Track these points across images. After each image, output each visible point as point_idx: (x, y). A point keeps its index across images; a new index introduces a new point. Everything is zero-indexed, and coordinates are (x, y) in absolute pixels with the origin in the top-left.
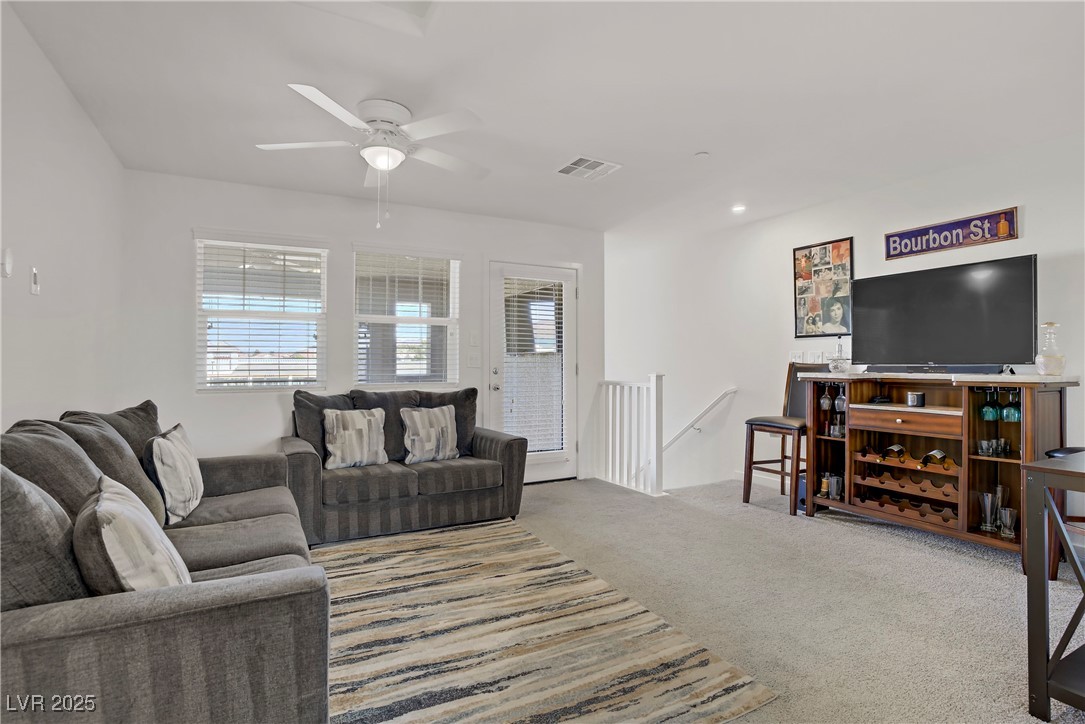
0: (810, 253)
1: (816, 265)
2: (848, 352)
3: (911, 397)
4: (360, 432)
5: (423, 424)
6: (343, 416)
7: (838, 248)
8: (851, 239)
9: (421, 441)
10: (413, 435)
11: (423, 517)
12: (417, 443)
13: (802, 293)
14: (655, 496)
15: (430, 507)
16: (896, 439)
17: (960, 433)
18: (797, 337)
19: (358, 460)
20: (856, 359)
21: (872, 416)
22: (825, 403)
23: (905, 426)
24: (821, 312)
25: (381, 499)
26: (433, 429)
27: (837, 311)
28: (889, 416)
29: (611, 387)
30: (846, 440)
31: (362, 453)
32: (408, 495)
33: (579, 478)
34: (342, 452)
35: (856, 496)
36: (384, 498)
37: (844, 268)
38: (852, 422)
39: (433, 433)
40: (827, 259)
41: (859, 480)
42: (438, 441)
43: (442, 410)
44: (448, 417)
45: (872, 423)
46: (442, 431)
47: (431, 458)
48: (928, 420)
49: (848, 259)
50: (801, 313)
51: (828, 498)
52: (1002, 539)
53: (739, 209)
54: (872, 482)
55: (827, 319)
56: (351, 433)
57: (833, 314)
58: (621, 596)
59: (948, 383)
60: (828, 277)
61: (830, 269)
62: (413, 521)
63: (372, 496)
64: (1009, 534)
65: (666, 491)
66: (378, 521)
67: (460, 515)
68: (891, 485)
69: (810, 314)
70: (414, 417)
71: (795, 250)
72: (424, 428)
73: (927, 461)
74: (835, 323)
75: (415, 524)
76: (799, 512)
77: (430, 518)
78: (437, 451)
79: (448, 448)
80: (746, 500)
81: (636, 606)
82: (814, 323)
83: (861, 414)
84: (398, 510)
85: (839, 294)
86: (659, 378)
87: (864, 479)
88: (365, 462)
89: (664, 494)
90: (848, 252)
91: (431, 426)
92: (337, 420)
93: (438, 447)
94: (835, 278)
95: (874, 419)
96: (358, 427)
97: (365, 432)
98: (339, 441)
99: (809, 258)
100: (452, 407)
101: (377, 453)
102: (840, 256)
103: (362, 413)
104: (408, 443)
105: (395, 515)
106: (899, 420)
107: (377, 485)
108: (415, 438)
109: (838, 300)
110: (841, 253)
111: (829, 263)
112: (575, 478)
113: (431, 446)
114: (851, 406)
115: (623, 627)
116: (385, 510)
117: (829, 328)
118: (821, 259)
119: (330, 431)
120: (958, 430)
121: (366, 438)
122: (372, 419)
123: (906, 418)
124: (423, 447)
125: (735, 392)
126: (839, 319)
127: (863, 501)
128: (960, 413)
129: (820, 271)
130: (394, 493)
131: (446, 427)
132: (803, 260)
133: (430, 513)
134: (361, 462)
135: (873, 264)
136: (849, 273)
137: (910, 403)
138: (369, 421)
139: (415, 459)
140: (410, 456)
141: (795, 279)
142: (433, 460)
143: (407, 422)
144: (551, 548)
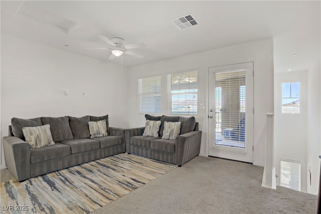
9: (166, 132)
26: (169, 129)
33: (254, 164)
42: (170, 133)
46: (172, 130)
47: (168, 138)
72: (167, 128)
78: (169, 136)
79: (173, 136)
96: (150, 125)
97: (151, 127)
100: (180, 123)
101: (153, 134)
103: (153, 122)
104: (163, 132)
112: (252, 164)
113: (168, 134)
121: (151, 129)
124: (166, 134)
138: (154, 124)
139: (164, 138)
140: (163, 136)
142: (168, 139)
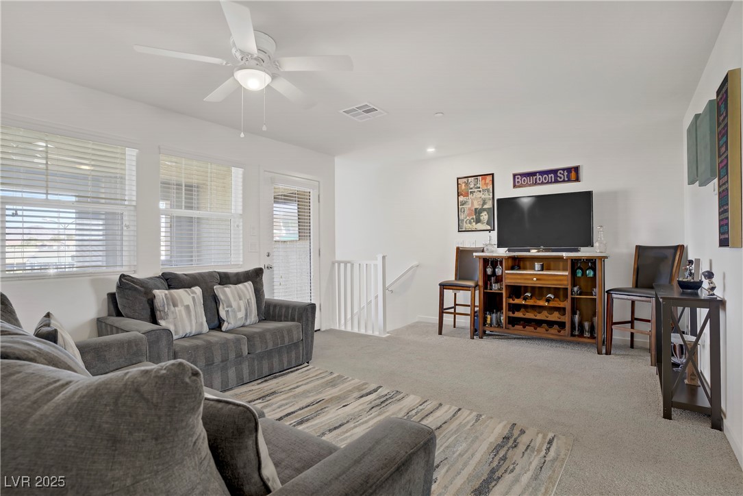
0: (468, 181)
1: (471, 189)
2: (495, 240)
3: (537, 266)
4: (187, 307)
5: (234, 297)
6: (171, 294)
7: (485, 179)
8: (493, 174)
9: (234, 311)
10: (227, 307)
11: (252, 373)
12: (230, 313)
13: (463, 205)
14: (384, 336)
15: (256, 363)
16: (529, 289)
17: (567, 283)
18: (459, 231)
19: (188, 331)
20: (500, 244)
21: (519, 277)
22: (489, 271)
23: (538, 282)
24: (474, 217)
25: (222, 361)
26: (241, 301)
27: (485, 216)
28: (529, 277)
29: (336, 264)
30: (504, 292)
31: (191, 326)
32: (241, 356)
33: (323, 329)
34: (175, 325)
35: (509, 324)
36: (225, 360)
37: (488, 191)
38: (506, 281)
39: (242, 304)
40: (478, 185)
41: (511, 314)
42: (246, 310)
43: (245, 285)
44: (250, 290)
45: (519, 281)
46: (248, 302)
47: (242, 324)
48: (550, 278)
49: (491, 186)
50: (462, 217)
51: (491, 326)
52: (585, 337)
53: (431, 150)
54: (518, 314)
55: (478, 221)
56: (180, 309)
57: (482, 218)
58: (435, 403)
59: (561, 258)
60: (479, 196)
61: (480, 191)
62: (245, 377)
63: (216, 360)
64: (587, 334)
65: (388, 333)
66: (220, 380)
67: (276, 367)
68: (530, 315)
69: (468, 218)
70: (226, 293)
71: (458, 179)
72: (235, 300)
73: (548, 300)
74: (483, 223)
75: (246, 378)
76: (475, 337)
77: (256, 371)
78: (246, 319)
79: (253, 316)
80: (440, 333)
81: (450, 408)
82: (470, 223)
83: (513, 277)
84: (234, 368)
85: (485, 207)
86: (384, 257)
87: (514, 313)
88: (193, 333)
89: (388, 335)
90: (491, 182)
91: (240, 299)
92: (167, 298)
93: (246, 315)
94: (483, 196)
95: (520, 279)
96: (186, 304)
97: (192, 307)
98: (171, 317)
99: (467, 184)
100: (250, 282)
101: (202, 324)
102: (486, 184)
103: (186, 291)
104: (223, 314)
105: (232, 373)
106: (535, 279)
107: (219, 351)
108: (229, 309)
109: (485, 210)
110: (487, 182)
111: (479, 188)
112: (319, 330)
113: (241, 315)
114: (506, 272)
115: (457, 422)
116: (224, 369)
117: (479, 226)
118: (475, 185)
119: (161, 309)
120: (565, 283)
121: (193, 313)
122: (195, 295)
123: (539, 277)
124: (235, 317)
125: (418, 266)
126: (486, 221)
127: (513, 326)
128: (567, 273)
129: (474, 192)
130: (232, 356)
131: (250, 299)
132: (463, 185)
133: (256, 367)
134: (190, 333)
135: (505, 190)
136: (491, 194)
137: (536, 269)
138: (193, 298)
139: (230, 327)
140: (226, 324)
141: (458, 196)
142: (243, 326)
143: (221, 296)
144: (357, 380)
